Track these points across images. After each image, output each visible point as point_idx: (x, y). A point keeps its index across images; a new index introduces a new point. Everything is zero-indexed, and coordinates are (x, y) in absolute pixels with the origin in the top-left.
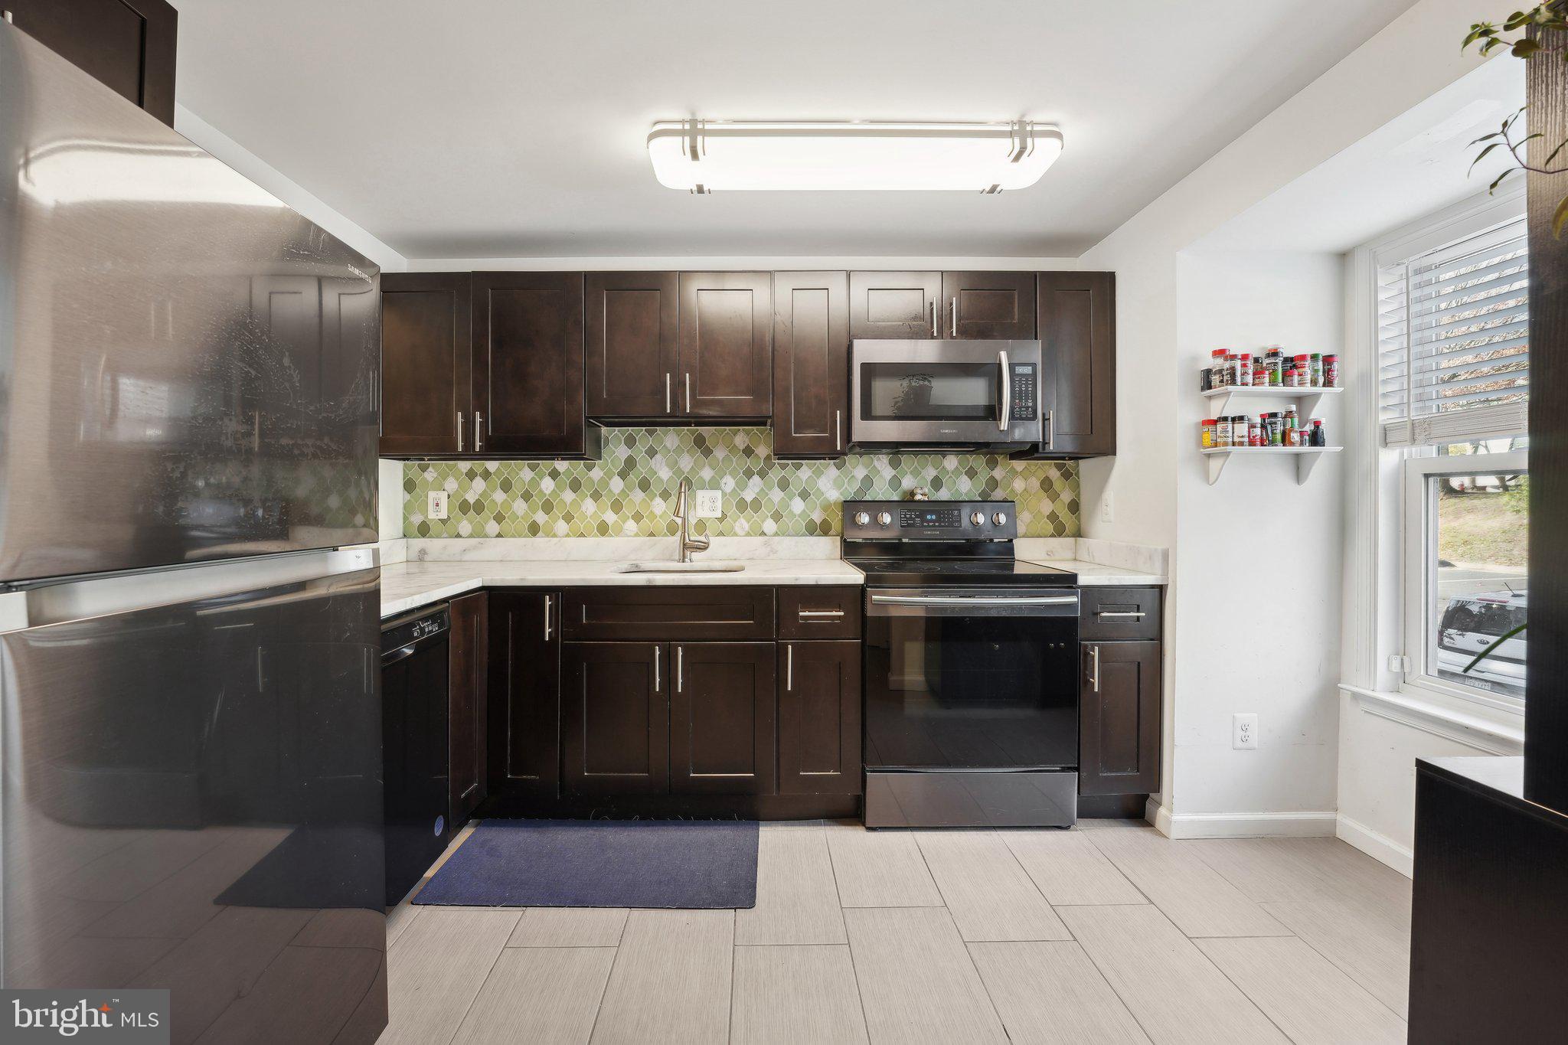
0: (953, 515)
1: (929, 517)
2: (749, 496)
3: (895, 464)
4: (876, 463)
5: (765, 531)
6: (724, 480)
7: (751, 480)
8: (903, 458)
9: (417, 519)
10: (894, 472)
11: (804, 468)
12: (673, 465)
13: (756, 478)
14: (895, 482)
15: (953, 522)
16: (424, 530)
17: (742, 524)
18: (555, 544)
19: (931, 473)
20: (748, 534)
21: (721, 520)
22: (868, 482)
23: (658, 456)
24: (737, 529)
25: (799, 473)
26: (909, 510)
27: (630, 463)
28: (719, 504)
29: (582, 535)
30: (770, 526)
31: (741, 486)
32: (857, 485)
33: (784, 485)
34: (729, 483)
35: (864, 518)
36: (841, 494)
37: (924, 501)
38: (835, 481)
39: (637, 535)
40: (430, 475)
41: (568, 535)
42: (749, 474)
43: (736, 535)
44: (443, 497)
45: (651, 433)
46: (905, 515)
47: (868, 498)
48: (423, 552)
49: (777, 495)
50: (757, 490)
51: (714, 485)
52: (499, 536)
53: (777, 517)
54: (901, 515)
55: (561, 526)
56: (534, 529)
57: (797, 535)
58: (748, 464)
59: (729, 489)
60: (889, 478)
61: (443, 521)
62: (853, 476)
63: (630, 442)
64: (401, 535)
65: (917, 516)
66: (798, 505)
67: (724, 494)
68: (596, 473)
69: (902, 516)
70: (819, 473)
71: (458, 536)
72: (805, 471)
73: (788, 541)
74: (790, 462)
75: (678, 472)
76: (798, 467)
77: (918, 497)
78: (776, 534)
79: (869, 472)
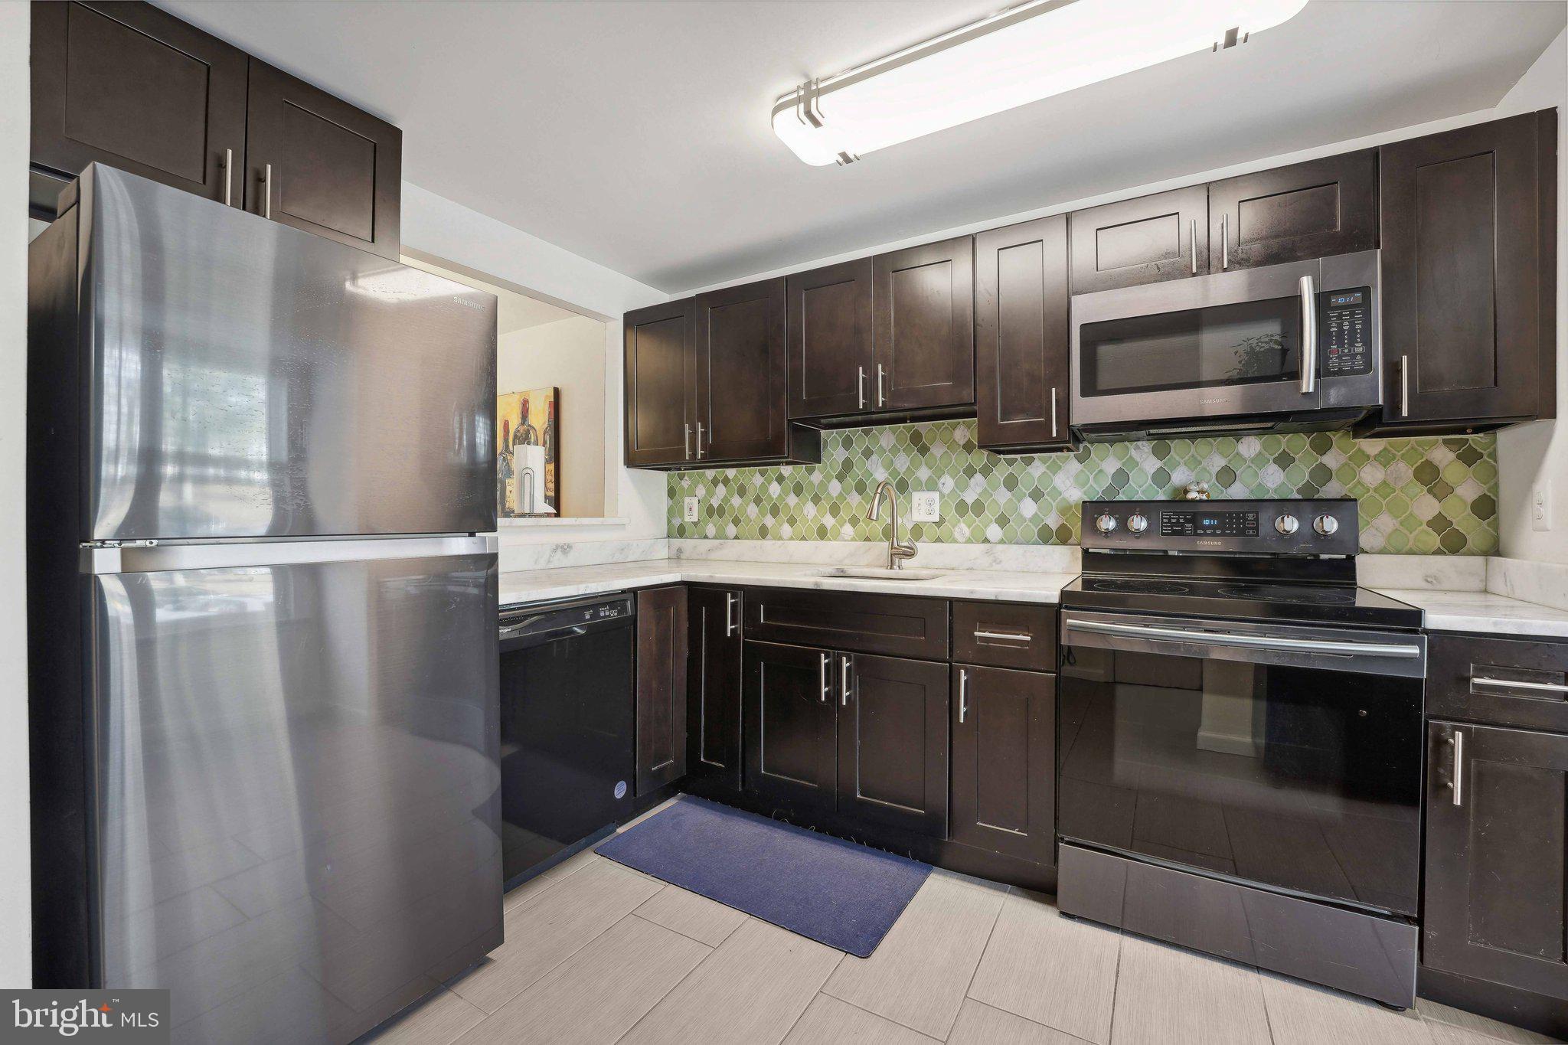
0: (1245, 520)
1: (1206, 522)
2: (970, 498)
3: (1160, 453)
4: (1133, 452)
5: (988, 537)
6: (942, 480)
7: (972, 479)
8: (1174, 444)
9: (677, 522)
10: (1158, 464)
11: (1037, 463)
12: (889, 465)
13: (978, 477)
14: (1161, 477)
15: (1246, 528)
16: (681, 532)
17: (963, 529)
18: (780, 547)
19: (1218, 462)
20: (969, 541)
21: (939, 524)
22: (1122, 477)
23: (874, 457)
24: (957, 535)
25: (1029, 469)
26: (1175, 513)
27: (848, 465)
28: (937, 507)
29: (804, 539)
30: (994, 531)
31: (961, 486)
32: (1107, 482)
33: (1011, 483)
34: (948, 483)
35: (1108, 523)
36: (1085, 493)
37: (1201, 501)
38: (1077, 477)
39: (853, 539)
40: (686, 483)
41: (791, 539)
42: (970, 472)
43: (956, 541)
44: (695, 501)
45: (867, 433)
46: (1169, 519)
47: (1122, 497)
48: (680, 550)
49: (1003, 496)
50: (979, 490)
51: (932, 486)
52: (736, 538)
53: (1003, 521)
54: (1162, 519)
55: (786, 530)
56: (763, 533)
57: (1028, 543)
58: (969, 460)
59: (947, 490)
60: (1153, 471)
61: (695, 524)
62: (1101, 471)
63: (847, 443)
64: (666, 536)
65: (1187, 521)
66: (1028, 508)
67: (942, 496)
68: (817, 477)
69: (1164, 520)
70: (1055, 469)
71: (706, 537)
72: (1038, 467)
73: (1015, 549)
74: (1018, 456)
75: (894, 473)
76: (1029, 462)
77: (1192, 495)
78: (1002, 542)
79: (1124, 464)
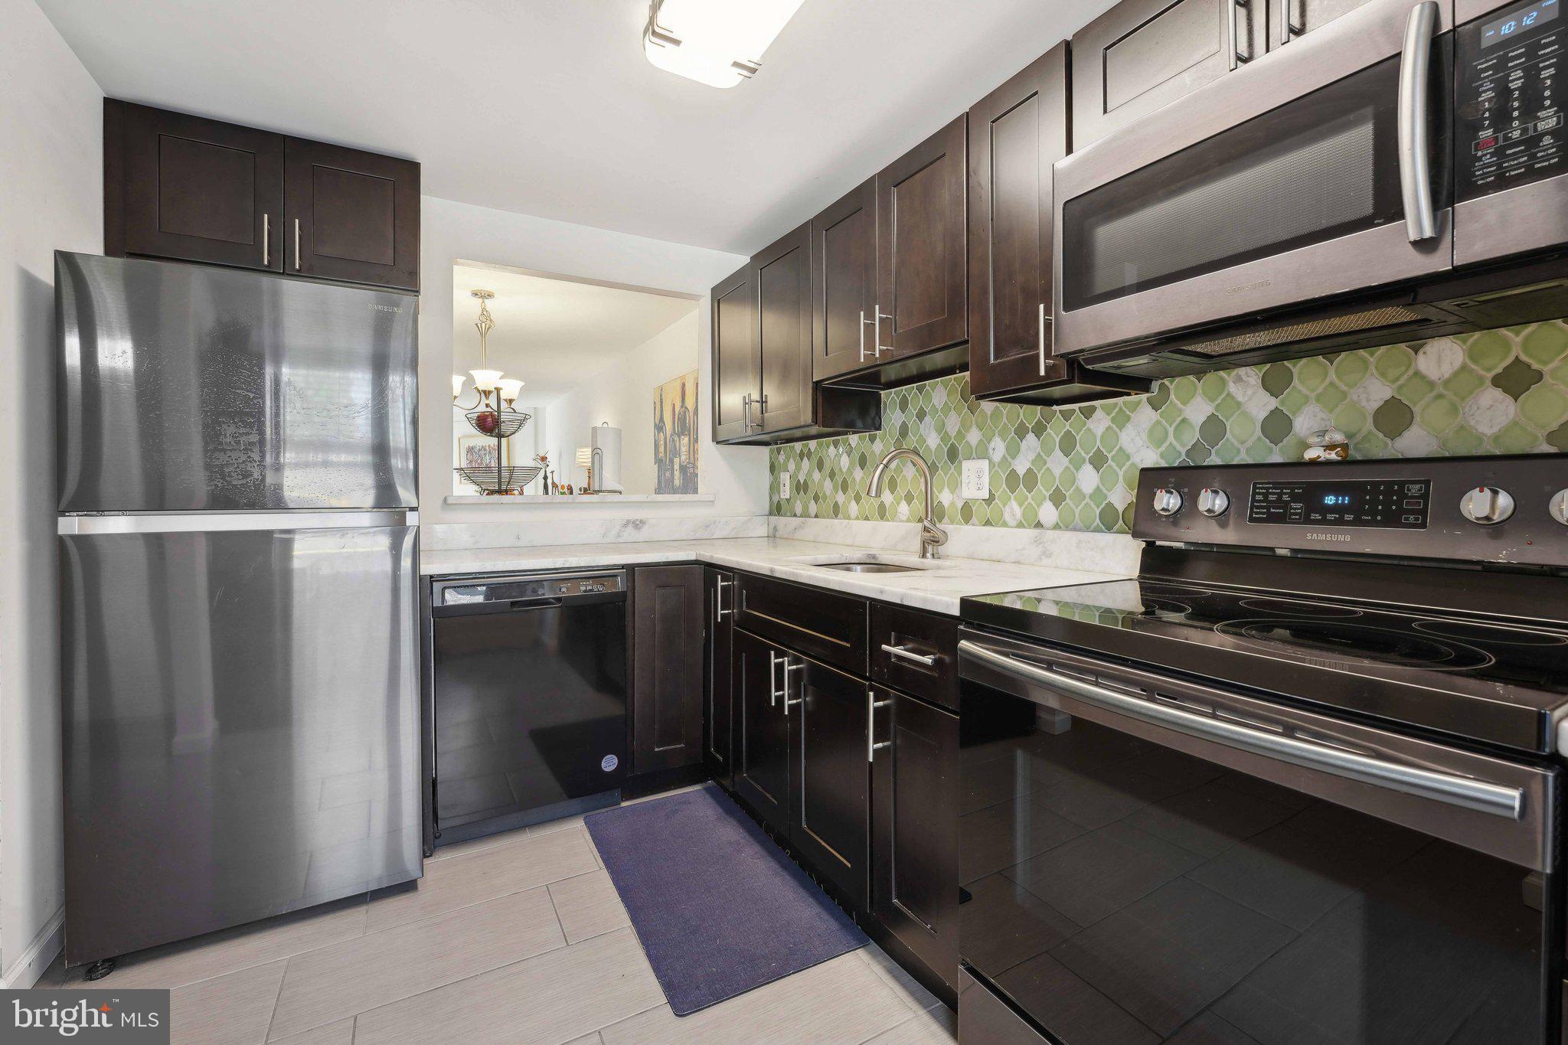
0: (1403, 496)
1: (1330, 500)
2: (1021, 467)
3: (1273, 387)
4: (1232, 388)
5: (1041, 522)
6: (992, 445)
7: (1024, 441)
8: (1299, 368)
9: (776, 499)
10: (1272, 403)
11: (1099, 414)
12: (941, 428)
13: (1031, 437)
14: (1277, 425)
15: (1401, 511)
16: (777, 509)
17: (1013, 510)
18: (846, 527)
19: (1376, 392)
20: (1020, 525)
21: (989, 501)
22: (1214, 428)
23: (927, 419)
24: (1007, 517)
25: (1091, 424)
26: (1276, 485)
27: (904, 431)
28: (986, 480)
29: (867, 518)
30: (1048, 513)
31: (1013, 451)
32: (1192, 437)
33: (1068, 445)
34: (998, 448)
35: (1167, 501)
36: (1162, 456)
37: (1329, 463)
38: (1151, 432)
39: (908, 520)
40: (782, 458)
41: (857, 518)
42: (1021, 432)
43: (1005, 524)
44: (787, 475)
45: (920, 390)
46: (1266, 495)
47: (1214, 460)
48: (775, 529)
49: (1058, 463)
50: (1032, 456)
51: (982, 453)
52: (816, 516)
53: (1057, 498)
54: (1254, 493)
55: (853, 508)
56: (836, 511)
57: (1087, 529)
58: (1021, 416)
59: (997, 456)
60: (1262, 415)
61: (788, 500)
62: (1184, 420)
63: (904, 405)
64: (767, 513)
65: (1295, 498)
66: (1088, 479)
67: (992, 464)
68: (878, 447)
69: (1258, 497)
70: (1121, 420)
71: (795, 515)
72: (1102, 416)
73: (1068, 537)
74: (1075, 406)
75: (945, 438)
76: (1088, 413)
77: (1310, 454)
78: (1057, 527)
79: (1217, 407)
